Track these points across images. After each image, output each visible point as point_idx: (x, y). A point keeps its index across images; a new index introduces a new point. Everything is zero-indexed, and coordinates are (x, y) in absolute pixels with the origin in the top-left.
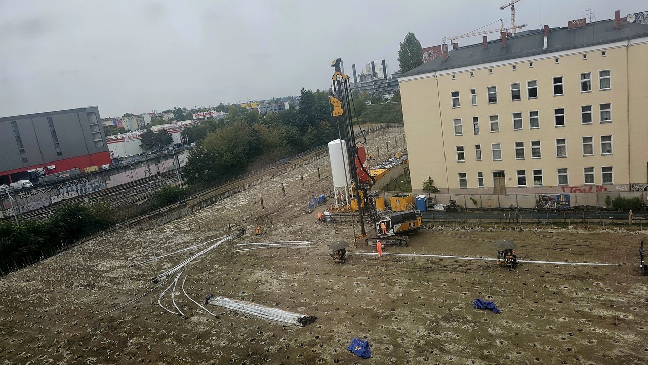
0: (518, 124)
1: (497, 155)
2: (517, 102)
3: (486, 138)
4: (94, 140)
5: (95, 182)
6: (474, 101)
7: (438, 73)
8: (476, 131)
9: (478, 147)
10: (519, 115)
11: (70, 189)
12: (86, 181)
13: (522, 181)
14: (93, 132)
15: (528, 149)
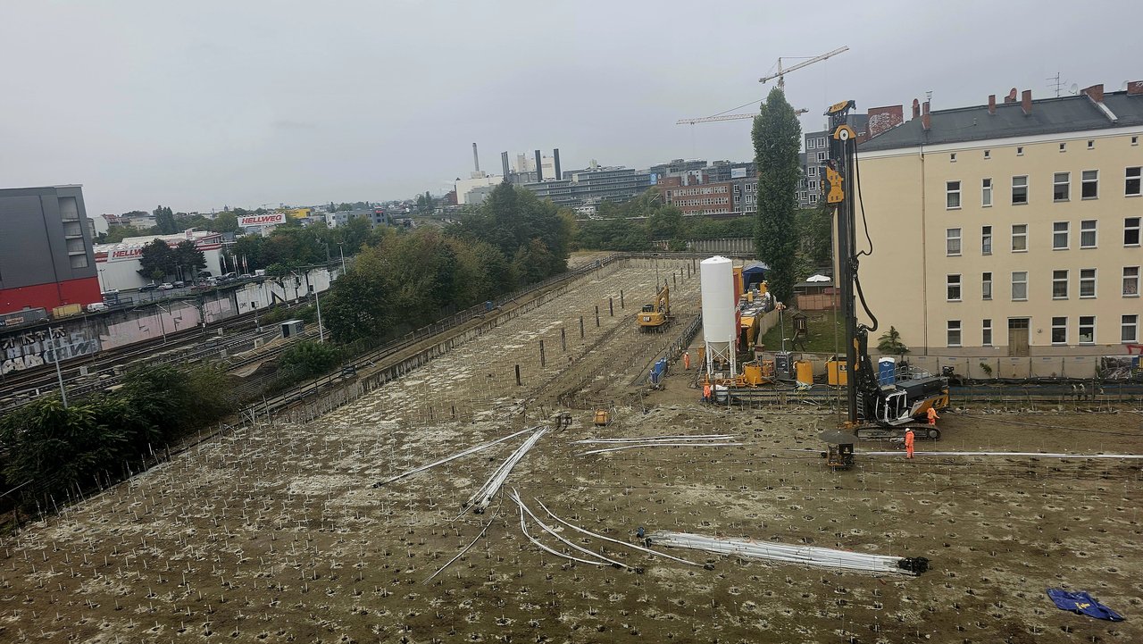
0: (1061, 241)
1: (1019, 290)
2: (1061, 205)
3: (1003, 262)
4: (71, 254)
5: (78, 337)
6: (987, 200)
7: (926, 149)
8: (987, 250)
9: (987, 276)
10: (1064, 226)
11: (27, 349)
12: (60, 334)
13: (1059, 335)
14: (68, 237)
15: (1074, 282)
